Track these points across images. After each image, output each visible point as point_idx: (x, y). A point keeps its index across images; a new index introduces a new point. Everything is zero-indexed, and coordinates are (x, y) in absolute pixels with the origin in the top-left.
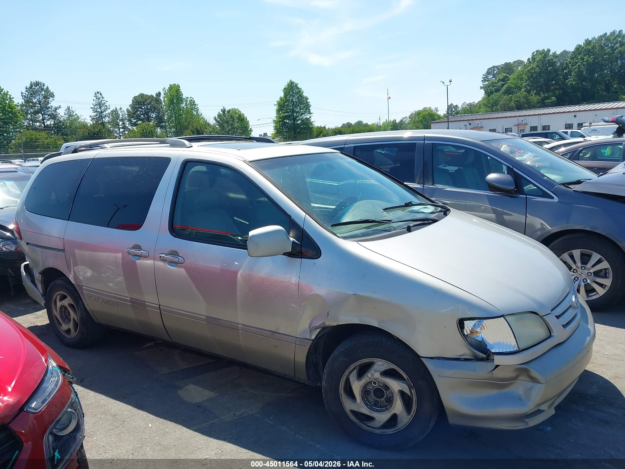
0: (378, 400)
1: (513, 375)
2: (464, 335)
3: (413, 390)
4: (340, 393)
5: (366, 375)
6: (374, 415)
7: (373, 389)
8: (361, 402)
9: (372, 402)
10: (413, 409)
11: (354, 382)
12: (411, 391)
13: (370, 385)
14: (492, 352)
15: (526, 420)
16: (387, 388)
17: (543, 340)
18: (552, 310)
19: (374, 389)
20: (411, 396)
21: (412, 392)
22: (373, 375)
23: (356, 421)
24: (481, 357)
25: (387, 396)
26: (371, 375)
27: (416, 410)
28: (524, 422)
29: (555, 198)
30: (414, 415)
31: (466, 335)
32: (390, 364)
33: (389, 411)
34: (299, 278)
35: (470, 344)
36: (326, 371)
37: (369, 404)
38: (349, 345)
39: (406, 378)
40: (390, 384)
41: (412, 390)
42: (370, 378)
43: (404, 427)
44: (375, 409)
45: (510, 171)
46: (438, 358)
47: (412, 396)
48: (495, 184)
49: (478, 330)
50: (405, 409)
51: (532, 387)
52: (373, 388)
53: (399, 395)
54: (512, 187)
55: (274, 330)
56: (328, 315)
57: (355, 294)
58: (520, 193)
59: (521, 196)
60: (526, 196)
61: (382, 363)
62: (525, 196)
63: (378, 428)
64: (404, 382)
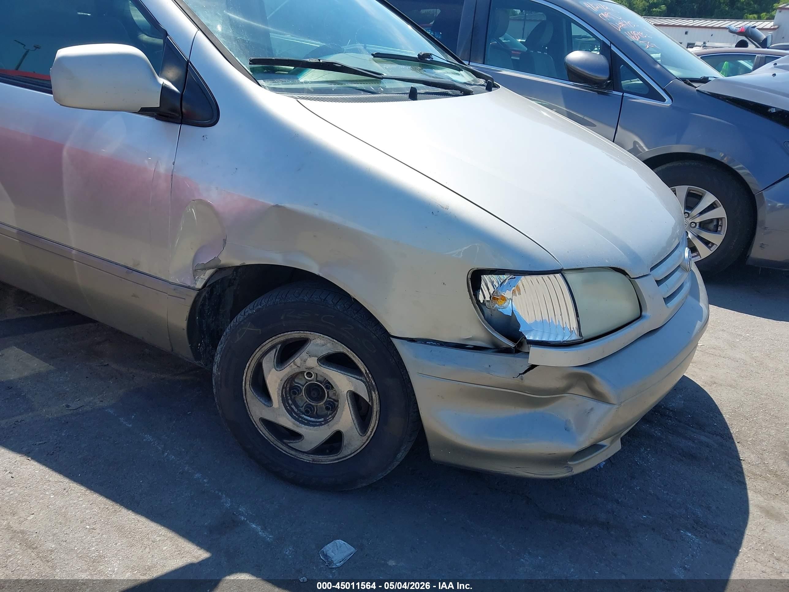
0: (313, 404)
1: (560, 384)
2: (478, 301)
3: (375, 393)
4: (243, 388)
5: (292, 360)
6: (302, 429)
7: (305, 386)
8: (279, 406)
9: (302, 407)
10: (372, 425)
11: (270, 371)
12: (371, 394)
13: (301, 377)
14: (527, 339)
15: (569, 463)
16: (329, 386)
17: (625, 323)
18: (652, 269)
19: (306, 384)
20: (370, 403)
21: (372, 397)
22: (305, 361)
23: (270, 437)
24: (505, 346)
25: (330, 398)
26: (301, 360)
27: (376, 427)
28: (566, 467)
29: (667, 101)
30: (373, 437)
31: (482, 302)
32: (337, 345)
33: (329, 425)
34: (174, 164)
35: (489, 321)
36: (220, 347)
37: (296, 410)
38: (265, 304)
39: (364, 372)
40: (335, 380)
41: (373, 393)
42: (299, 366)
43: (352, 455)
44: (305, 419)
45: (605, 50)
46: (425, 341)
47: (372, 403)
48: (578, 68)
49: (508, 294)
50: (356, 424)
51: (592, 409)
52: (307, 382)
53: (349, 400)
54: (604, 77)
55: (130, 265)
56: (225, 243)
57: (277, 206)
58: (614, 89)
59: (615, 92)
60: (623, 94)
61: (322, 342)
62: (621, 94)
63: (308, 453)
64: (361, 378)
